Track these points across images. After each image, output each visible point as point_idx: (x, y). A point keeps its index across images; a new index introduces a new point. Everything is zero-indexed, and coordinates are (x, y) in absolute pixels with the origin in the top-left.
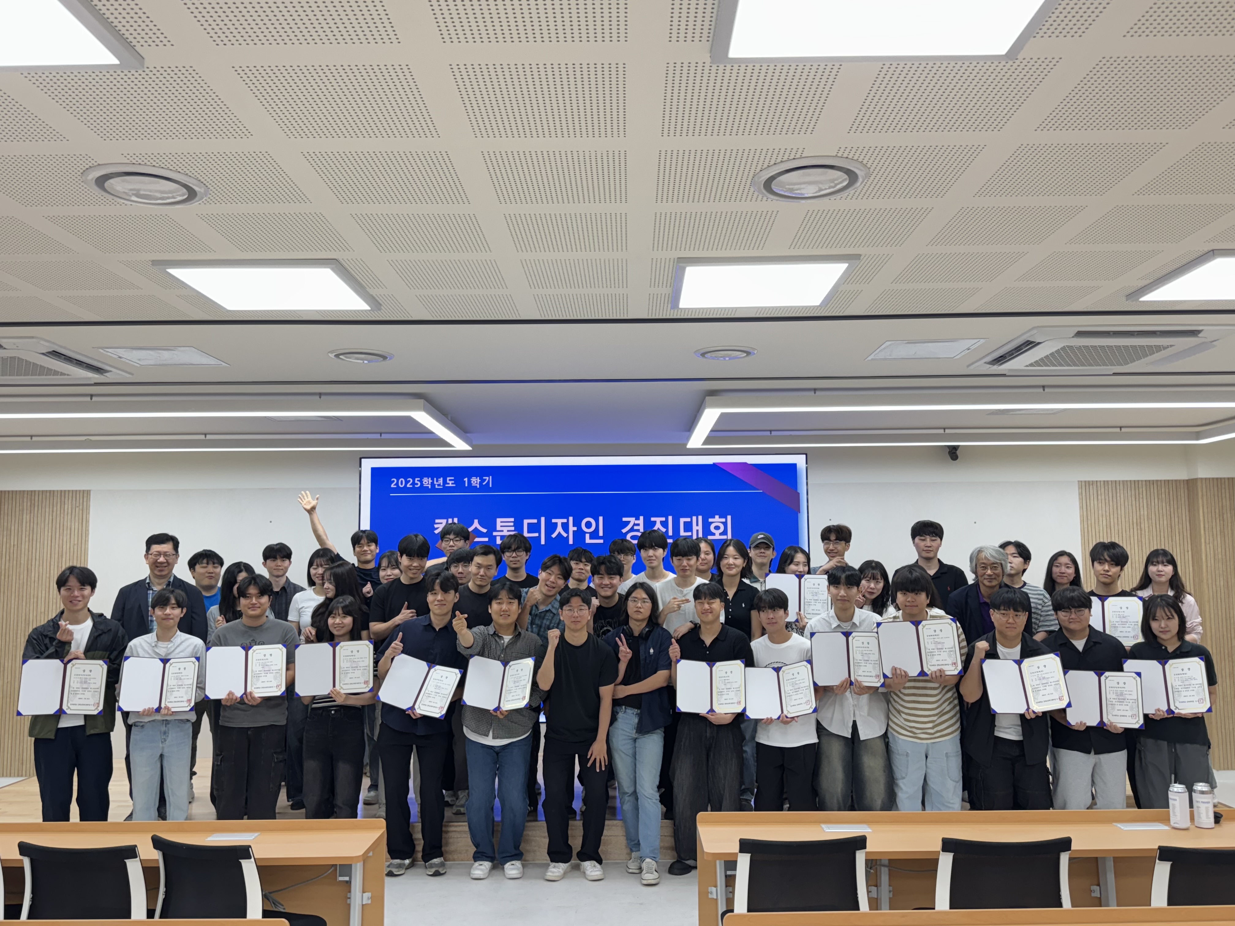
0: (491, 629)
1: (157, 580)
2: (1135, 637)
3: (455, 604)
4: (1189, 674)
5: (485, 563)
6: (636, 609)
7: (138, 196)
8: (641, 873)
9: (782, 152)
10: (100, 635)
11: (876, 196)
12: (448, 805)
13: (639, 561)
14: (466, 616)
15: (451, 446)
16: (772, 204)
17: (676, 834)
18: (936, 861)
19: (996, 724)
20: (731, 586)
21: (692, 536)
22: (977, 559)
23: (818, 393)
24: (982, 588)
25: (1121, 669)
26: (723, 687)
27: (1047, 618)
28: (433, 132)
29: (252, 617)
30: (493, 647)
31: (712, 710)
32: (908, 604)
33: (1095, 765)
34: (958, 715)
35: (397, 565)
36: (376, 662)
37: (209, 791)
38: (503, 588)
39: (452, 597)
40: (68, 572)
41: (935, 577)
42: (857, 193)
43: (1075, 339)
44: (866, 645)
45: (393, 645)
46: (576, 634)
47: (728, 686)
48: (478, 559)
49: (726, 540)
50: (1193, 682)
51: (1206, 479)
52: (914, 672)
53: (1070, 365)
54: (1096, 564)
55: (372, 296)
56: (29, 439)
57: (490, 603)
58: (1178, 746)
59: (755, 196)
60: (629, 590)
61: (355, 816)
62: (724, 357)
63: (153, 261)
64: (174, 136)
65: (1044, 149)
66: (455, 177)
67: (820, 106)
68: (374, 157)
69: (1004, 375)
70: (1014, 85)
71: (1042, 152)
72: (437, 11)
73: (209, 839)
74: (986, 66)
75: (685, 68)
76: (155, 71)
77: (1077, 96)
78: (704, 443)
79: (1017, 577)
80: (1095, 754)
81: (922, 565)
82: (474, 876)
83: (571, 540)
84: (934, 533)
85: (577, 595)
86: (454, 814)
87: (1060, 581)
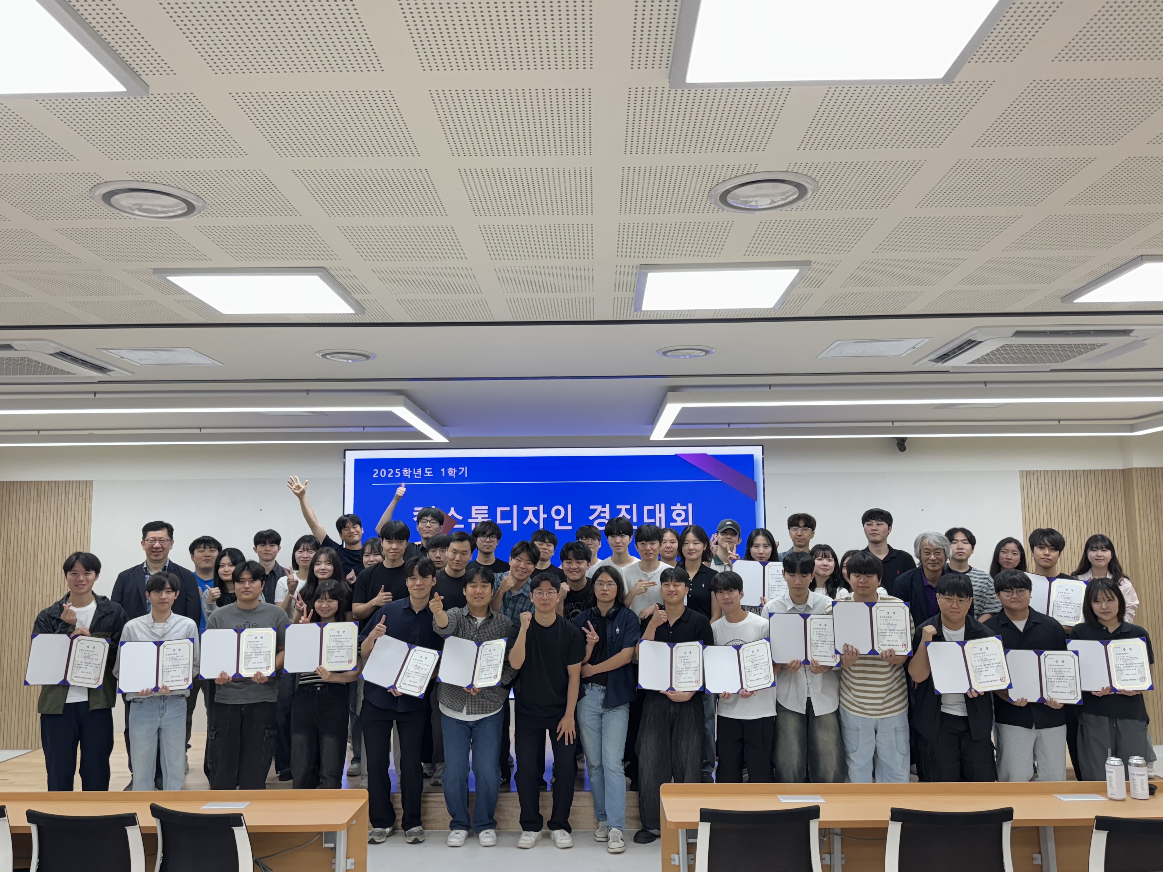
0: (465, 611)
1: (153, 565)
2: (1077, 618)
3: (433, 587)
4: (1131, 653)
5: (461, 549)
6: (602, 592)
7: (140, 210)
8: (607, 841)
9: (736, 167)
10: (103, 617)
11: (825, 208)
12: (426, 776)
13: (605, 545)
14: (442, 597)
15: (429, 438)
16: (727, 215)
17: (641, 805)
18: (886, 829)
19: (943, 701)
20: (692, 569)
21: (655, 523)
22: (921, 545)
23: (773, 389)
24: (927, 573)
25: (1065, 648)
26: (683, 666)
27: (992, 601)
28: (414, 151)
29: (245, 601)
30: (467, 627)
31: (671, 688)
32: (860, 585)
33: (1036, 740)
34: (906, 693)
35: (378, 550)
36: (360, 643)
37: (203, 763)
38: (477, 572)
39: (430, 581)
40: (74, 558)
41: (885, 561)
42: (807, 205)
43: (1014, 338)
44: (823, 626)
45: (377, 627)
46: (546, 616)
47: (687, 666)
48: (454, 545)
49: (686, 527)
50: (1135, 661)
51: (1140, 468)
52: (865, 650)
53: (1010, 363)
54: (1036, 549)
55: (356, 300)
56: (36, 433)
57: (465, 586)
58: (1119, 722)
59: (711, 209)
60: (596, 573)
61: (339, 786)
62: (685, 356)
63: (154, 269)
64: (175, 156)
65: (981, 164)
66: (434, 192)
67: (771, 126)
68: (359, 174)
69: (948, 372)
70: (951, 106)
71: (979, 166)
72: (418, 42)
73: (203, 807)
74: (925, 89)
75: (646, 93)
76: (158, 97)
77: (1010, 116)
78: (666, 436)
79: (962, 562)
80: (1036, 728)
81: (873, 551)
82: (451, 844)
83: (541, 526)
84: (882, 520)
85: (546, 579)
86: (432, 785)
87: (1005, 566)
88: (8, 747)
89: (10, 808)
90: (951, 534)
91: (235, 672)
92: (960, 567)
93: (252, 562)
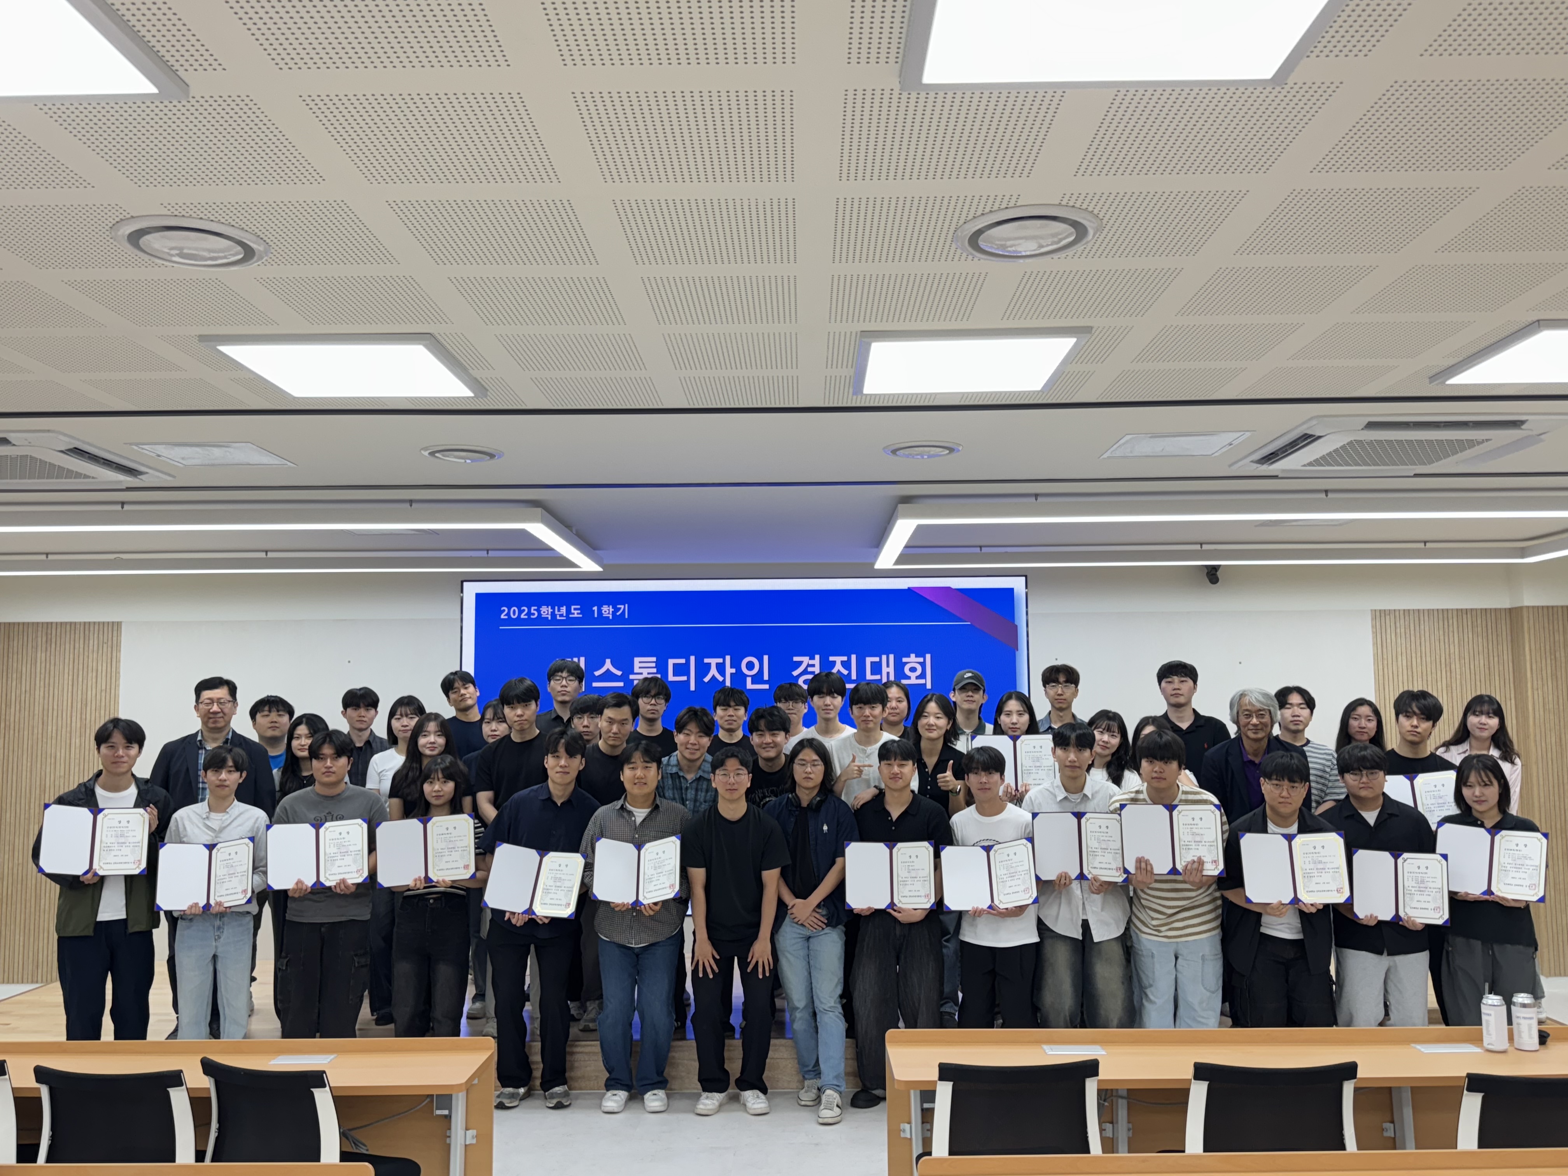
1: (211, 735)
3: (580, 771)
4: (1525, 851)
5: (619, 717)
6: (804, 774)
7: (181, 255)
8: (818, 1107)
9: (991, 199)
11: (1111, 255)
12: (574, 1019)
15: (575, 566)
16: (980, 264)
17: (860, 1058)
18: (1187, 1091)
21: (879, 680)
22: (1239, 705)
23: (1040, 499)
24: (1247, 743)
26: (908, 875)
27: (1335, 784)
28: (552, 175)
29: (327, 784)
30: (621, 825)
31: (893, 905)
33: (1388, 969)
37: (272, 1001)
38: (638, 747)
39: (578, 763)
40: (108, 726)
41: (1189, 731)
42: (1087, 250)
43: (1365, 432)
44: (1104, 829)
46: (732, 806)
47: (913, 874)
48: (609, 712)
49: (924, 686)
51: (1533, 607)
53: (1359, 465)
54: (1401, 716)
55: (475, 378)
56: (44, 557)
58: (1495, 948)
59: (958, 256)
60: (795, 748)
61: (457, 1034)
62: (921, 455)
63: (200, 336)
64: (226, 181)
65: (1323, 196)
66: (579, 232)
67: (1038, 143)
68: (478, 207)
69: (1276, 477)
70: (1283, 116)
71: (1320, 199)
72: (556, 26)
73: (273, 1062)
74: (1248, 93)
75: (868, 96)
76: (202, 101)
77: (1363, 130)
78: (897, 563)
79: (1298, 733)
80: (1389, 954)
81: (1173, 717)
82: (606, 1109)
83: (728, 683)
84: (1186, 675)
85: (733, 756)
86: (581, 1031)
87: (1358, 737)
88: (9, 980)
89: (12, 1063)
90: (1283, 696)
91: (315, 880)
92: (1295, 738)
93: (337, 732)
